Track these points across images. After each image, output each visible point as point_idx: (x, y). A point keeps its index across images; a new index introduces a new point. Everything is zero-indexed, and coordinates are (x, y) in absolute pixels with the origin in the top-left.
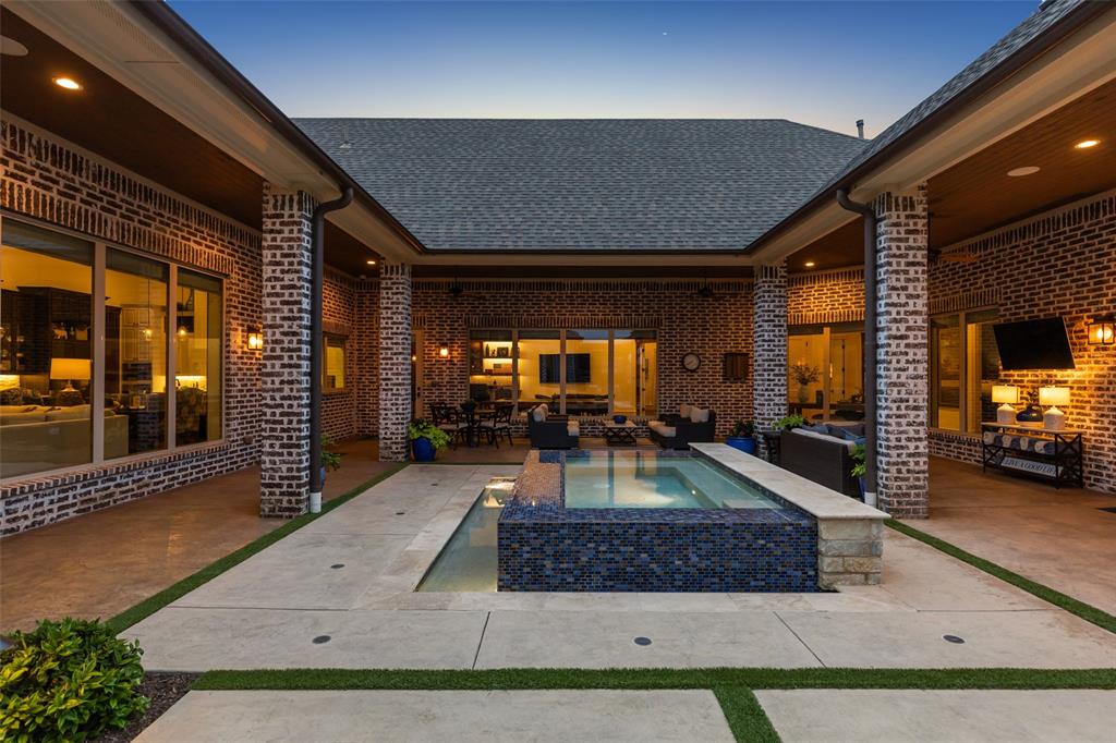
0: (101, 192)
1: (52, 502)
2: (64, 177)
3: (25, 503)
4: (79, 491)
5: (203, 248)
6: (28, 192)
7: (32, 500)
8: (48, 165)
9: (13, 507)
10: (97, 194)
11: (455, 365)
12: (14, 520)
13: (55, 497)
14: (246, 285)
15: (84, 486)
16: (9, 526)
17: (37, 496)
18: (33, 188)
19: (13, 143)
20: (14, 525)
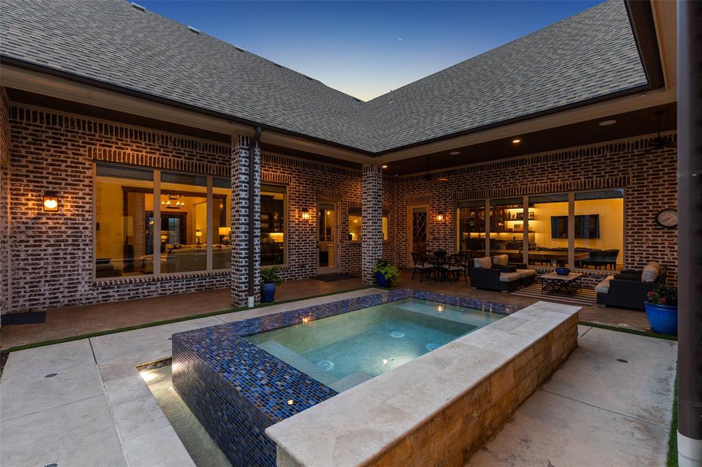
0: (207, 155)
1: (183, 285)
2: (188, 151)
3: (170, 284)
4: (197, 281)
5: (271, 173)
6: (170, 160)
7: (173, 283)
8: (180, 148)
9: (164, 285)
10: (205, 156)
11: (446, 226)
12: (165, 290)
13: (184, 283)
14: (301, 188)
15: (199, 280)
16: (162, 292)
17: (175, 282)
18: (172, 158)
19: (163, 142)
20: (164, 292)
